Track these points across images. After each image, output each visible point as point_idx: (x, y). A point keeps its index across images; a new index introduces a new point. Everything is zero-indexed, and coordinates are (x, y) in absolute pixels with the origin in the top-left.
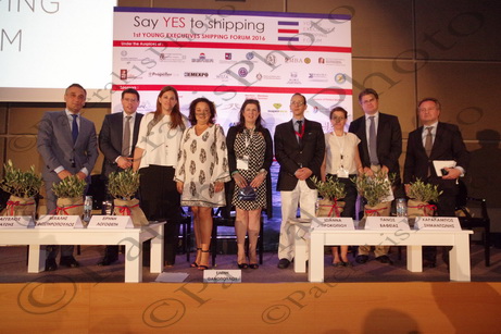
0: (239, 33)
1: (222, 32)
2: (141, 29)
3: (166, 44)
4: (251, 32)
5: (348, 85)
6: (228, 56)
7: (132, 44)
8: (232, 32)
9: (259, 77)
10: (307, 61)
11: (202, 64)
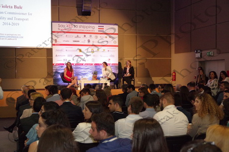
0: (88, 29)
1: (83, 29)
2: (60, 28)
3: (67, 32)
4: (91, 29)
5: (117, 44)
6: (85, 36)
7: (58, 32)
8: (86, 29)
9: (93, 42)
10: (106, 37)
11: (78, 38)
